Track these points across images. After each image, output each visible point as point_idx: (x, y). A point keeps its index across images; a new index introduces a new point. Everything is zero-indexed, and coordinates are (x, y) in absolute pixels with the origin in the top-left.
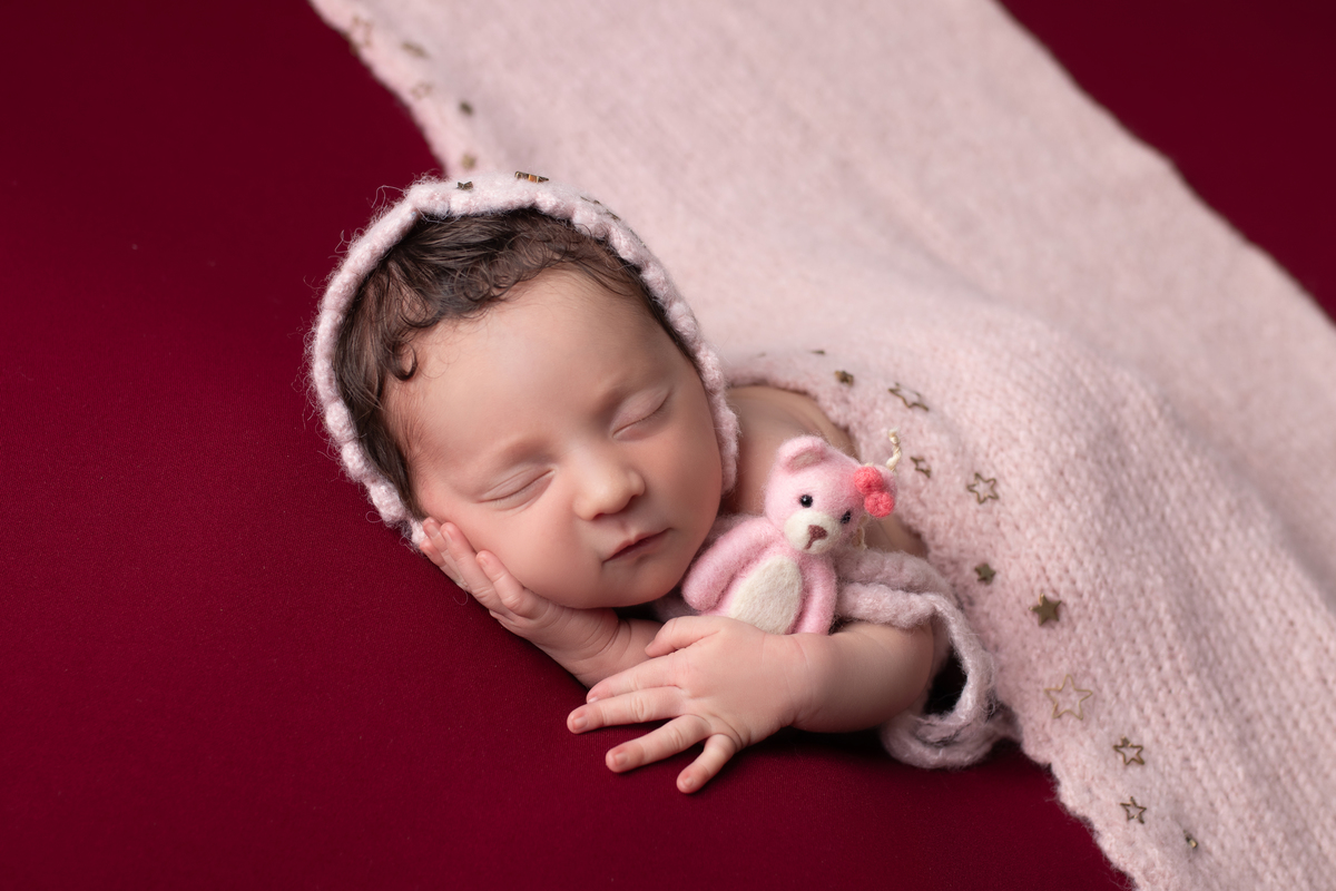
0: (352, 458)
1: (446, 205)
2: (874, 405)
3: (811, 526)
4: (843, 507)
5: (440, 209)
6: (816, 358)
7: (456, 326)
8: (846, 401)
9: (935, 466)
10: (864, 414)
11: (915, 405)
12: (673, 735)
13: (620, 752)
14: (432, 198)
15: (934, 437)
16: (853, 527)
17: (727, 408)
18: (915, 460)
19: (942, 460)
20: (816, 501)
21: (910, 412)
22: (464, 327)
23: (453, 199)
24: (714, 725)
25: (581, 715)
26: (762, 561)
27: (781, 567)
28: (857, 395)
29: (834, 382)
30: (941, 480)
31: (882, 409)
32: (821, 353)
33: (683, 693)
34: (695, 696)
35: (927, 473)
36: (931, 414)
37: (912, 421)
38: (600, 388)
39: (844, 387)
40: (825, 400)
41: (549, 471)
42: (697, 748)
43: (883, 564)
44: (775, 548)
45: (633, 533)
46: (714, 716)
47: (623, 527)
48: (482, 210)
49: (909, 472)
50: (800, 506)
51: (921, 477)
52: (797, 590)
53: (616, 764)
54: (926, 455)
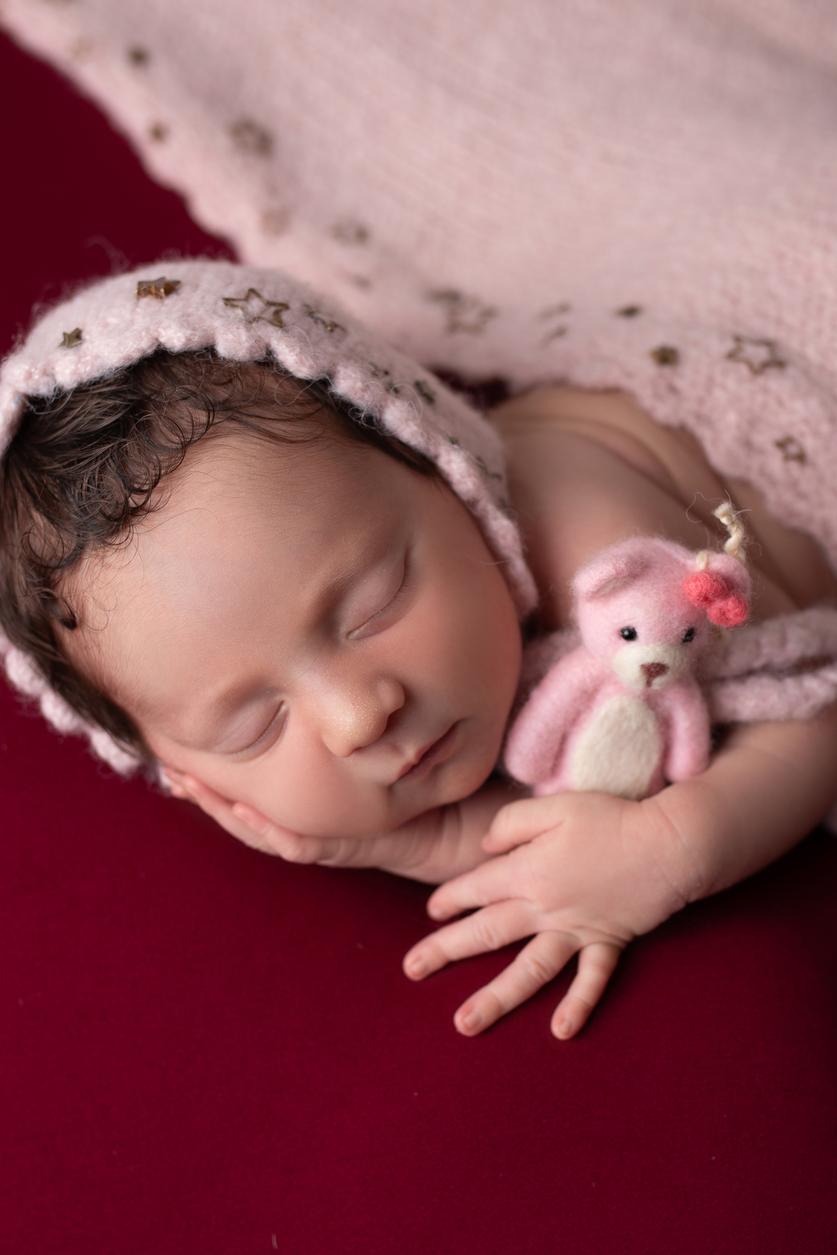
0: (56, 712)
1: (51, 382)
2: (710, 383)
3: (643, 666)
4: (681, 629)
5: (44, 390)
6: (623, 324)
7: (103, 558)
8: (673, 390)
9: (810, 444)
10: (701, 401)
11: (766, 365)
12: (533, 970)
13: (469, 1012)
14: (29, 375)
15: (798, 405)
16: (700, 641)
17: (499, 514)
18: (782, 444)
19: (816, 434)
20: (641, 632)
21: (761, 381)
22: (112, 558)
23: (58, 369)
24: (583, 938)
25: (418, 959)
26: (595, 709)
27: (622, 711)
28: (687, 377)
29: (649, 368)
30: (821, 460)
31: (724, 387)
32: (630, 312)
33: (535, 908)
34: (549, 910)
35: (801, 458)
36: (791, 371)
37: (766, 391)
38: (307, 596)
39: (667, 370)
40: (646, 398)
41: (282, 703)
42: (569, 969)
43: (758, 645)
44: (609, 689)
45: (410, 752)
46: (580, 927)
47: (396, 750)
48: (97, 374)
49: (775, 463)
50: (623, 641)
51: (794, 466)
52: (651, 726)
53: (468, 1029)
54: (794, 433)
